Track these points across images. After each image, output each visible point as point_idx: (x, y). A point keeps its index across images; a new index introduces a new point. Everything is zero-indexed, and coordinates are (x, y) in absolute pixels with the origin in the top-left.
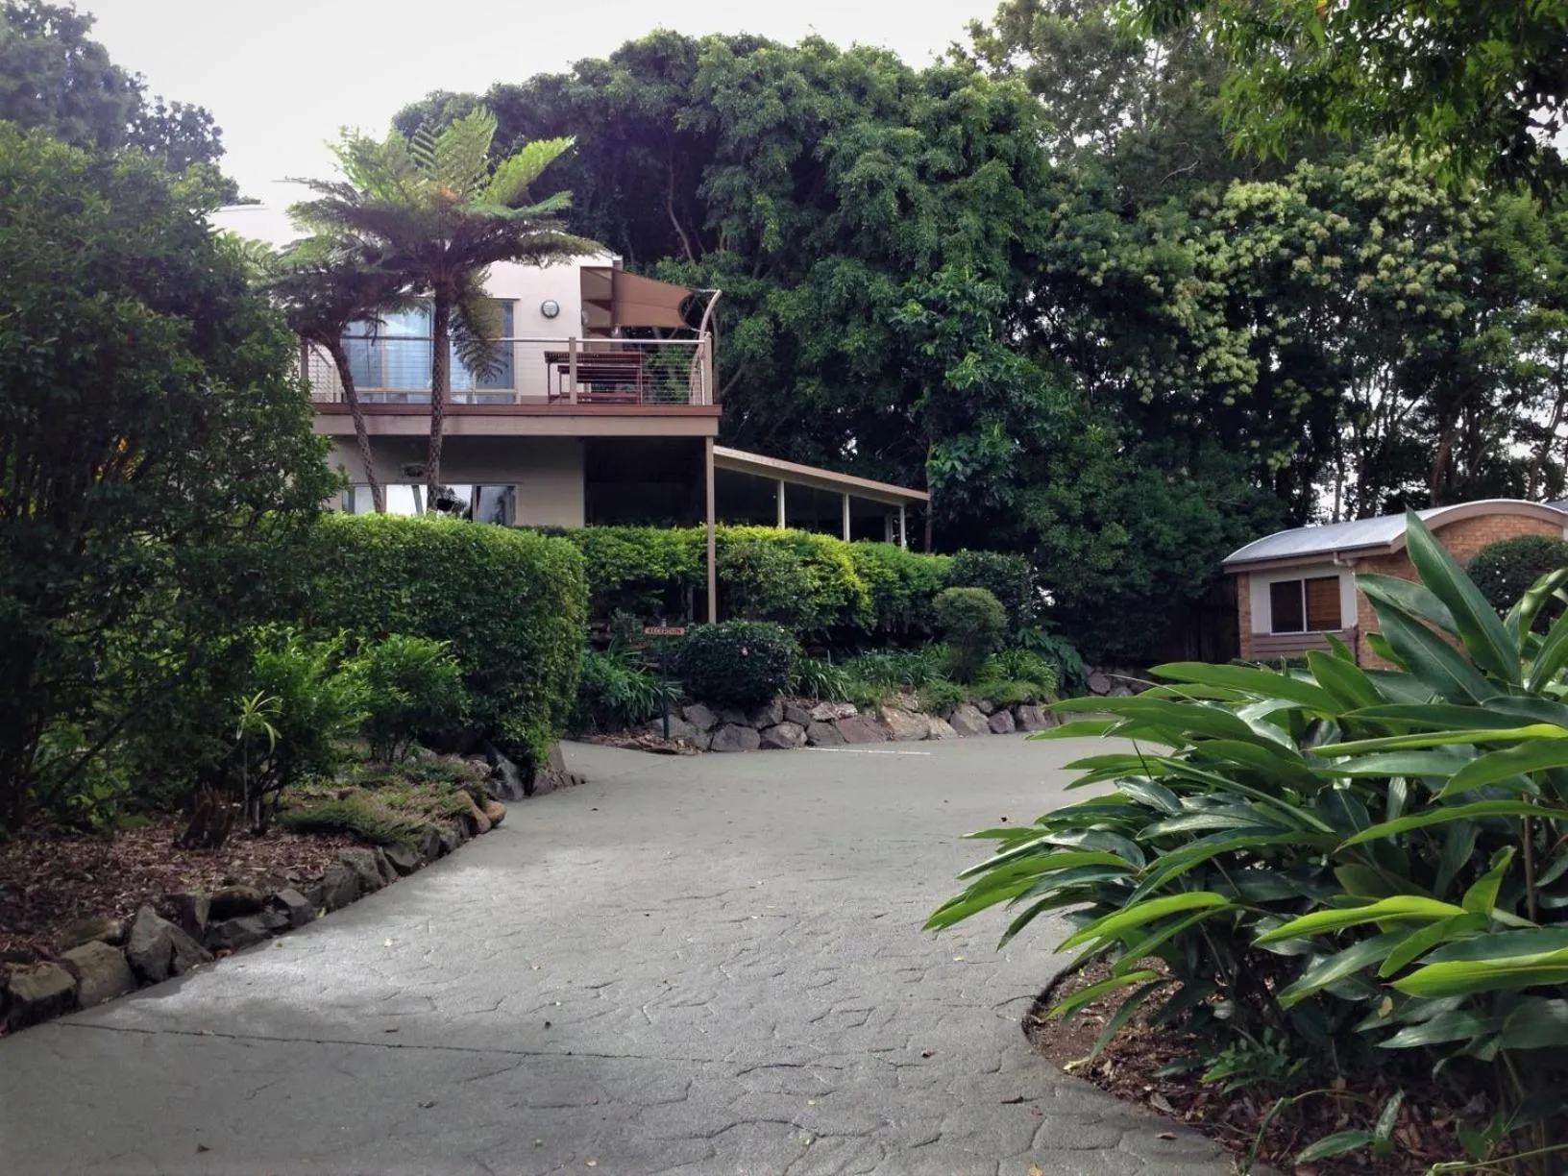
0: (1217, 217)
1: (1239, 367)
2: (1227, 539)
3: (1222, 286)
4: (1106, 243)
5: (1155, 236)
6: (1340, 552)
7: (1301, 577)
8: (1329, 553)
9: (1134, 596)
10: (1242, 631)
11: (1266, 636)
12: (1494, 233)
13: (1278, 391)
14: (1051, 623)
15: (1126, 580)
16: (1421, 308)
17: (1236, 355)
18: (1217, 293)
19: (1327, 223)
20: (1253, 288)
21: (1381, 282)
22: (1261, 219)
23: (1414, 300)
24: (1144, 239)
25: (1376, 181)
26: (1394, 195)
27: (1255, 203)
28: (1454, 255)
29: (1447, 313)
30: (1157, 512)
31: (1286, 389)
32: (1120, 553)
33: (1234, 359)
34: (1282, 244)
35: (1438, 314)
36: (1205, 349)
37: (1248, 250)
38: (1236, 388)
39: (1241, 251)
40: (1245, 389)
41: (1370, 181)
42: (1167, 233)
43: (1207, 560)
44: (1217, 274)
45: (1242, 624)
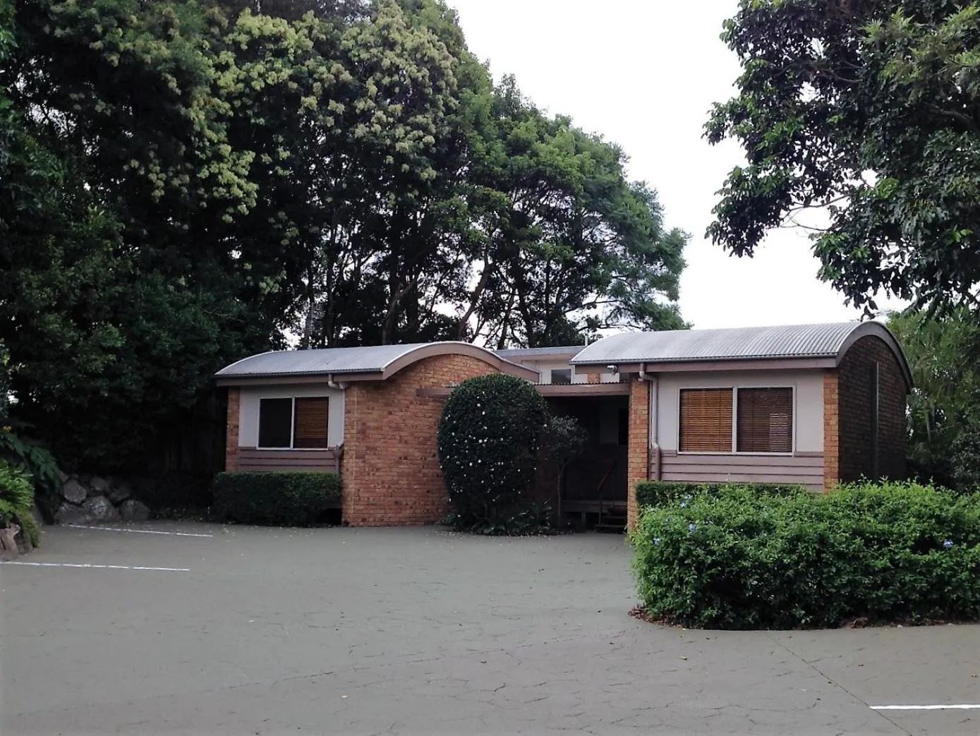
0: (228, 39)
1: (240, 187)
2: (221, 352)
3: (227, 105)
4: (123, 23)
5: (171, 31)
6: (335, 374)
7: (292, 395)
8: (324, 375)
9: (123, 401)
10: (228, 444)
11: (253, 450)
12: (459, 119)
13: (272, 220)
14: (23, 425)
15: (116, 383)
16: (406, 167)
17: (237, 174)
18: (222, 111)
19: (333, 70)
20: (257, 115)
21: (375, 134)
22: (271, 50)
23: (401, 157)
24: (159, 30)
25: (371, 47)
26: (386, 63)
27: (267, 33)
28: (433, 128)
29: (425, 175)
30: (155, 316)
31: (279, 221)
32: (112, 357)
33: (236, 178)
34: (291, 78)
35: (418, 176)
36: (208, 162)
37: (260, 75)
38: (235, 207)
39: (254, 74)
40: (243, 208)
41: (367, 47)
42: (184, 32)
43: (202, 370)
44: (223, 92)
45: (230, 437)
